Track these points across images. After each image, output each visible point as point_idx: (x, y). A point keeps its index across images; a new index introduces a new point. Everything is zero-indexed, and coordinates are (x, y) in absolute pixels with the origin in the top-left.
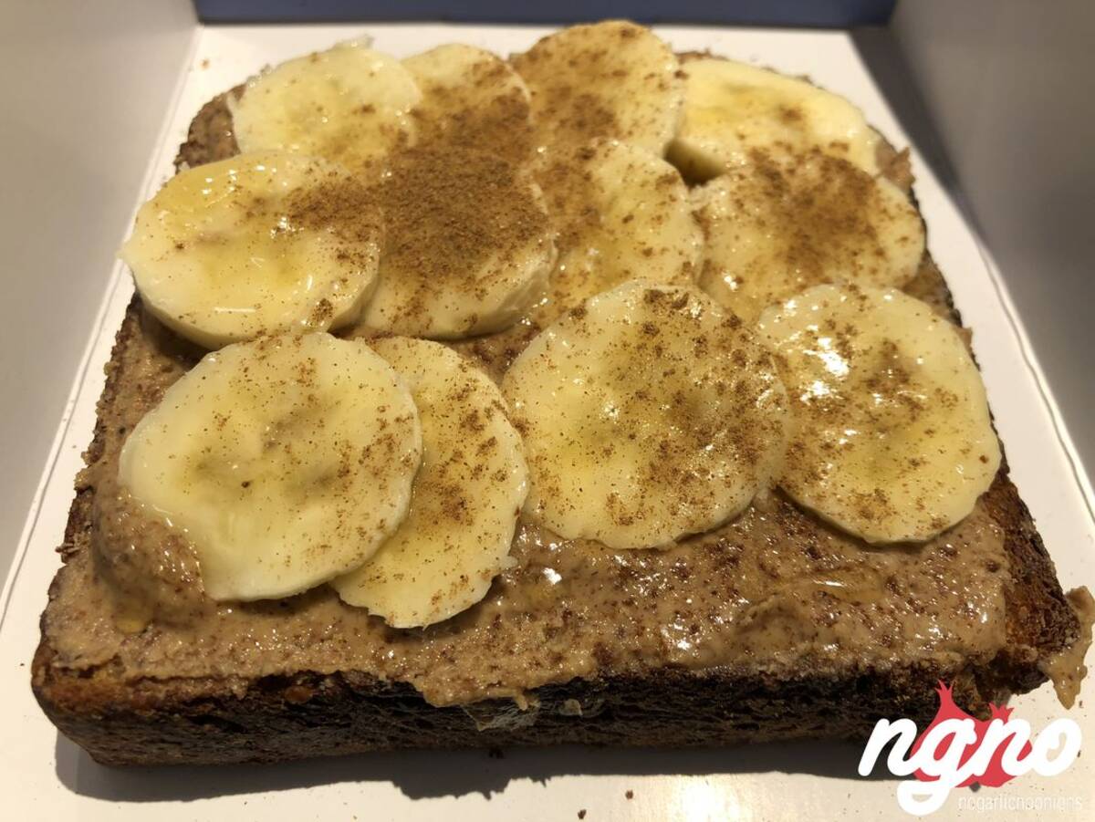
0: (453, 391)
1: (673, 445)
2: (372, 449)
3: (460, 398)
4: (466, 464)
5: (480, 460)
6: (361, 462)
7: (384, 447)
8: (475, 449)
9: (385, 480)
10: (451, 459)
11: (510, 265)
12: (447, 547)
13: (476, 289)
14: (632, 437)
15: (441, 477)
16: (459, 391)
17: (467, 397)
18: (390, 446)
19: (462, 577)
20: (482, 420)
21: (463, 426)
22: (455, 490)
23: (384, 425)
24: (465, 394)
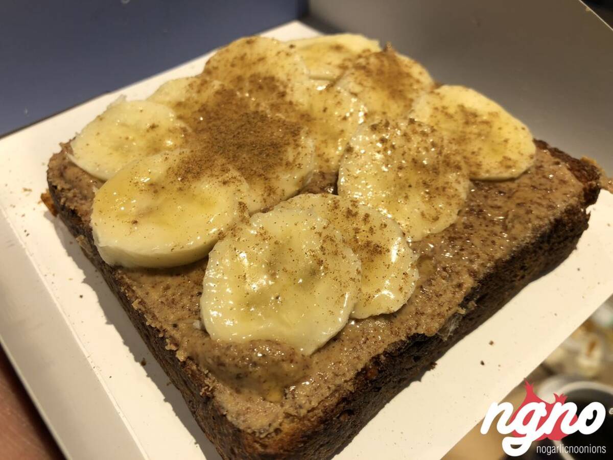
0: (330, 208)
1: (427, 180)
2: (324, 246)
3: (336, 208)
4: (364, 231)
5: (369, 226)
6: (324, 254)
7: (329, 242)
8: (362, 223)
9: (342, 254)
10: (356, 233)
11: (302, 148)
12: (387, 266)
13: (296, 165)
14: (410, 186)
15: (357, 242)
16: (333, 205)
17: (338, 205)
18: (332, 240)
19: (404, 274)
20: (354, 210)
21: (348, 217)
22: (368, 244)
23: (320, 234)
24: (337, 205)
